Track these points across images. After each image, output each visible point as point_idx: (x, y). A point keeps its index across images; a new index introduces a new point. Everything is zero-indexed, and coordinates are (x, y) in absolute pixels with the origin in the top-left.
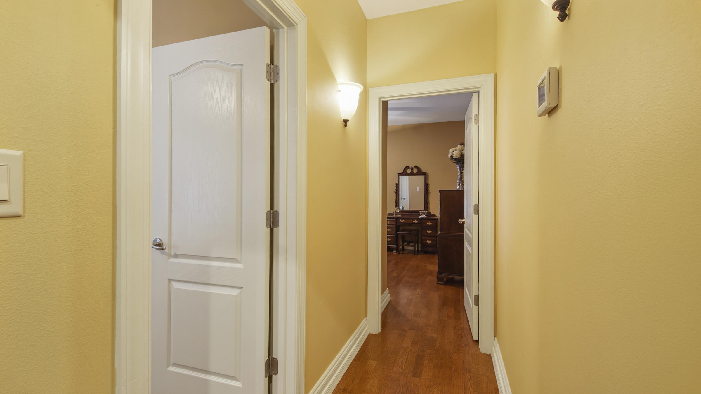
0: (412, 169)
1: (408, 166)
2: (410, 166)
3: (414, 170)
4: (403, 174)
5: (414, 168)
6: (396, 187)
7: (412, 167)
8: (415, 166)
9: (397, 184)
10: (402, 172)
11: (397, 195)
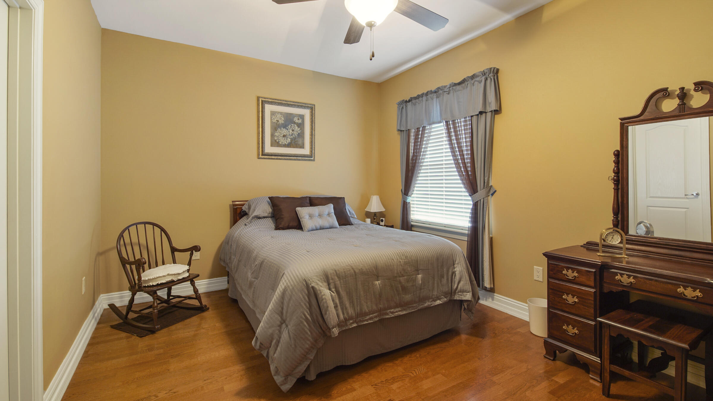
0: (683, 95)
1: (665, 90)
2: (674, 87)
3: (692, 96)
4: (642, 118)
5: (692, 92)
6: (617, 162)
7: (682, 89)
8: (696, 84)
9: (617, 154)
10: (638, 112)
11: (620, 187)
